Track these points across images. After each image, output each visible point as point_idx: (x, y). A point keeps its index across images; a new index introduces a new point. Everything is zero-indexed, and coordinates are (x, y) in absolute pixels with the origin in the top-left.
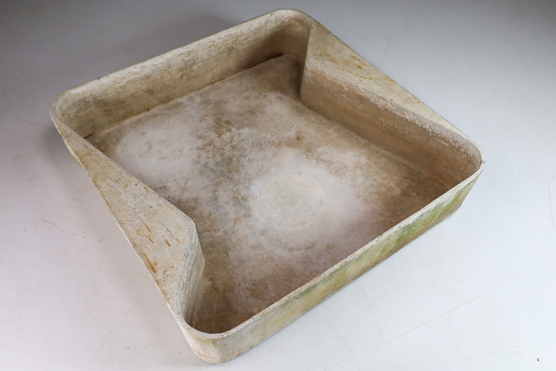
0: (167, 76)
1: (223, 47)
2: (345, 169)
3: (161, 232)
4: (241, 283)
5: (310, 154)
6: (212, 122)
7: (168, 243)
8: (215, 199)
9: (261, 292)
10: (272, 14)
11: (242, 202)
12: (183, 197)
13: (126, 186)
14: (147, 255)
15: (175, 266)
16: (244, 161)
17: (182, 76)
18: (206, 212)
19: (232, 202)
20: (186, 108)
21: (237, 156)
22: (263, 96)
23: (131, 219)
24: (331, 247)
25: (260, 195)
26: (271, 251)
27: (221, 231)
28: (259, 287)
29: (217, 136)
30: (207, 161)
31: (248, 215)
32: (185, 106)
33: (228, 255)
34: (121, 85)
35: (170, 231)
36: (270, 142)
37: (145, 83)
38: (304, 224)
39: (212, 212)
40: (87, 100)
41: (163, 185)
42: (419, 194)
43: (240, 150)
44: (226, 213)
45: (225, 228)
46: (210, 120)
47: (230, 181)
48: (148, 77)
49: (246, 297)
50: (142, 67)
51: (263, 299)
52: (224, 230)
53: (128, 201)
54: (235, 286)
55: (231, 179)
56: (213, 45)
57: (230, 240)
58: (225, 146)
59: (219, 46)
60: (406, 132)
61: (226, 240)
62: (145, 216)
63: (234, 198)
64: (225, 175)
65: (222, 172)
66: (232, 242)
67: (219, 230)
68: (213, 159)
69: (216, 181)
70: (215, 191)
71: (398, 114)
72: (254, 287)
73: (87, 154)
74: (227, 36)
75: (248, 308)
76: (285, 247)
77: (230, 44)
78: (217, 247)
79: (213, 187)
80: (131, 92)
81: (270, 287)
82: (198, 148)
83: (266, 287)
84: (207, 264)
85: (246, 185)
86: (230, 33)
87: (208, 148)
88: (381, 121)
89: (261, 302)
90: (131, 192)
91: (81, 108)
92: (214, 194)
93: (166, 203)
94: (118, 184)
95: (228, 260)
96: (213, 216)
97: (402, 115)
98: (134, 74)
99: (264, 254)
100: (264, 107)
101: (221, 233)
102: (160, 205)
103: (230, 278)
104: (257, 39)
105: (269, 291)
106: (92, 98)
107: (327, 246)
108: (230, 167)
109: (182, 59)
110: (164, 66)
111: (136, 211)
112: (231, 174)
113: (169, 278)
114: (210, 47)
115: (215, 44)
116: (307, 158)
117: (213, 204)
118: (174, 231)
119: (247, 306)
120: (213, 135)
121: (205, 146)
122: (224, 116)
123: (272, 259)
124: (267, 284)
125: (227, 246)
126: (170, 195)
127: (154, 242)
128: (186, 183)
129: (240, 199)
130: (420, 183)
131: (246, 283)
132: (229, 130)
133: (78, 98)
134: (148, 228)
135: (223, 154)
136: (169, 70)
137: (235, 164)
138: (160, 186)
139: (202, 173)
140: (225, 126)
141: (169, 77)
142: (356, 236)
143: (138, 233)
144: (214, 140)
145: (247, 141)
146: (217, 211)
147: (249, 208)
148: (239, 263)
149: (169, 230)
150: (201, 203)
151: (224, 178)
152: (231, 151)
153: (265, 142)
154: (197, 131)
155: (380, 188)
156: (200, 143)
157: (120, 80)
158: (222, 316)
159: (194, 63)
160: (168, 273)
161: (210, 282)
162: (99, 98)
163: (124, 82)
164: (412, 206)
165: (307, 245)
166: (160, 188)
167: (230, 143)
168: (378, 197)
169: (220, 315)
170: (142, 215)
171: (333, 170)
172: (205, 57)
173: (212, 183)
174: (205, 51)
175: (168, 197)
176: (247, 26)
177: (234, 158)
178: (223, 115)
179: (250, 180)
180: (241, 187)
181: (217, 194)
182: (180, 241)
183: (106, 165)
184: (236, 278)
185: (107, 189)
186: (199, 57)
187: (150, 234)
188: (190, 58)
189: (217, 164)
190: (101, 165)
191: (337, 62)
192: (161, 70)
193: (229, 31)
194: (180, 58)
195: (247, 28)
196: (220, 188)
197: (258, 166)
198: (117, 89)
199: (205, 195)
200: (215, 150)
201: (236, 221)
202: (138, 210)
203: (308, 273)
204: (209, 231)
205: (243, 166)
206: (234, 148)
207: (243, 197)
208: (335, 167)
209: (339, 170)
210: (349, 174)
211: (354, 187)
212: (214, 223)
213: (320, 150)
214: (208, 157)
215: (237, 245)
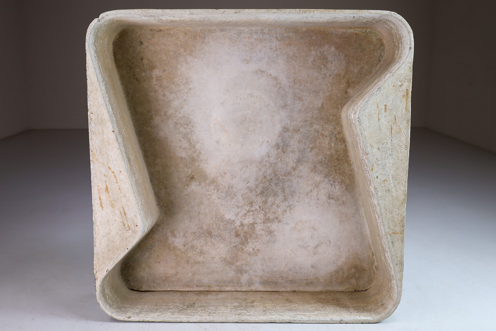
1: (199, 310)
2: (179, 121)
3: (384, 121)
4: (329, 76)
5: (195, 155)
6: (250, 244)
7: (385, 109)
8: (299, 161)
9: (320, 60)
11: (281, 145)
12: (322, 179)
13: (385, 181)
14: (405, 107)
15: (392, 86)
16: (252, 184)
17: (253, 302)
18: (313, 153)
19: (290, 149)
20: (261, 274)
21: (254, 192)
22: (186, 246)
23: (398, 147)
24: (246, 61)
25: (263, 143)
26: (290, 87)
27: (314, 129)
28: (318, 64)
29: (256, 225)
30: (281, 203)
31: (285, 129)
32: (261, 277)
33: (322, 105)
34: (319, 312)
35: (378, 118)
36: (218, 190)
37: (294, 307)
38: (250, 94)
39: (309, 150)
40: (356, 311)
41: (329, 201)
42: (141, 59)
43: (248, 198)
44: (300, 142)
45: (310, 129)
46: (249, 248)
47: (276, 171)
48: (290, 310)
49: (332, 63)
51: (322, 53)
52: (311, 128)
53: (391, 165)
54: (334, 76)
55: (275, 172)
56: (210, 313)
57: (313, 116)
58: (257, 210)
59: (204, 311)
61: (315, 119)
62: (387, 143)
63: (284, 152)
64: (277, 179)
65: (276, 184)
66: (313, 113)
67: (314, 130)
68: (275, 202)
69: (288, 178)
70: (294, 169)
72: (322, 67)
73: (396, 234)
74: (190, 315)
75: (336, 54)
76: (278, 84)
77: (189, 310)
78: (326, 117)
79: (293, 173)
80: (310, 306)
81: (311, 59)
82: (280, 222)
83: (314, 61)
84: (341, 107)
85: (267, 159)
89: (325, 53)
90: (384, 172)
91: (363, 308)
92: (296, 166)
93: (366, 145)
94: (389, 187)
95: (325, 100)
96: (311, 146)
99: (297, 88)
100: (195, 233)
101: (315, 127)
102: (371, 146)
103: (333, 85)
104: (156, 306)
105: (314, 57)
106: (351, 311)
107: (248, 63)
108: (267, 185)
109: (249, 312)
110: (270, 313)
111: (390, 152)
112: (272, 177)
113: (402, 79)
114: (214, 313)
116: (200, 153)
117: (304, 157)
118: (376, 116)
119: (336, 56)
120: (259, 228)
121: (272, 221)
122: (235, 245)
123: (294, 80)
124: (311, 63)
125: (318, 112)
126: (330, 186)
127: (393, 116)
128: (311, 191)
129: (281, 148)
130: (131, 68)
131: (325, 74)
132: (242, 225)
134: (391, 130)
135: (264, 202)
136: (265, 309)
137: (261, 185)
138: (332, 201)
139: (293, 193)
140: (243, 231)
141: (267, 305)
142: (220, 57)
143: (400, 130)
144: (261, 222)
145: (236, 203)
146: (305, 149)
147: (280, 135)
148: (319, 93)
149: (378, 120)
150: (312, 164)
151: (279, 177)
152: (255, 201)
153: (222, 192)
154: (268, 242)
155: (166, 85)
156: (274, 226)
157: (320, 315)
158: (357, 60)
159: (236, 307)
160: (399, 83)
161: (348, 91)
162: (344, 309)
163: (316, 313)
164: (156, 52)
165: (261, 75)
166: (333, 198)
167: (251, 211)
168: (176, 78)
169: (357, 62)
170: (389, 146)
171: (189, 127)
172: (222, 308)
173: (292, 178)
175: (333, 185)
177: (259, 192)
178: (235, 247)
179: (261, 162)
180: (272, 159)
181: (295, 165)
182: (376, 104)
183: (388, 213)
184: (329, 82)
185: (400, 187)
186: (229, 310)
187: (392, 125)
188: (239, 311)
189: (276, 195)
190: (392, 215)
192: (274, 311)
194: (251, 314)
196: (289, 168)
197: (244, 172)
198: (324, 310)
199: (304, 169)
200: (267, 210)
201: (297, 131)
202: (389, 152)
203: (278, 52)
204: (322, 135)
205: (257, 180)
206: (251, 204)
207: (278, 149)
208: (186, 129)
209: (184, 124)
210: (180, 115)
211: (185, 100)
212: (314, 139)
213: (184, 155)
214: (278, 206)
215: (311, 108)
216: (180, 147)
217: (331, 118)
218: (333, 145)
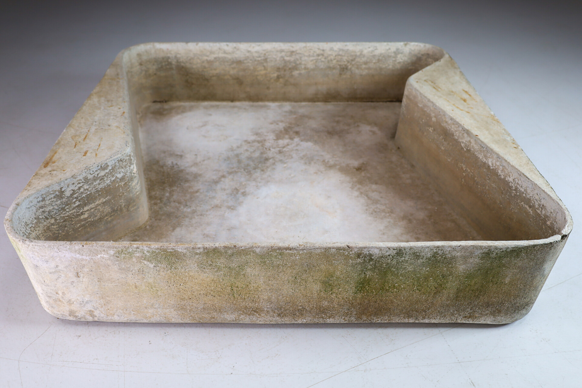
0: (261, 70)
1: (334, 62)
2: (388, 214)
3: (92, 144)
5: (359, 186)
7: (86, 153)
8: (216, 182)
10: (406, 45)
11: (239, 195)
12: (188, 169)
13: (111, 107)
14: (58, 153)
15: (67, 170)
16: (280, 166)
17: (278, 77)
18: (195, 189)
19: (229, 191)
20: (268, 111)
21: (277, 160)
22: (356, 125)
23: (82, 126)
25: (265, 197)
29: (275, 138)
30: (243, 152)
31: (232, 208)
32: (269, 109)
33: (174, 230)
34: (209, 59)
35: (100, 147)
36: (324, 161)
37: (234, 68)
39: (201, 191)
40: (170, 60)
41: (182, 154)
43: (285, 156)
44: (214, 197)
45: (197, 208)
46: (281, 126)
47: (247, 175)
48: (239, 62)
50: (235, 48)
52: (195, 209)
53: (98, 115)
55: (250, 174)
56: (323, 55)
57: (191, 219)
58: (274, 148)
59: (329, 58)
60: (485, 188)
61: (187, 217)
62: (96, 129)
63: (236, 189)
65: (248, 165)
66: (190, 222)
67: (191, 207)
68: (251, 153)
69: (233, 170)
70: (223, 176)
71: (481, 158)
73: (112, 79)
74: (343, 50)
77: (345, 62)
78: (172, 218)
79: (225, 173)
80: (217, 71)
82: (246, 141)
85: (260, 184)
86: (346, 48)
87: (256, 144)
88: (462, 168)
90: (109, 111)
91: (162, 67)
92: (220, 178)
94: (107, 103)
96: (198, 194)
97: (484, 159)
98: (225, 52)
100: (348, 133)
101: (189, 210)
102: (118, 127)
104: (381, 69)
106: (175, 61)
108: (260, 165)
109: (282, 57)
110: (260, 57)
111: (94, 123)
112: (254, 171)
113: (49, 176)
114: (318, 55)
115: (326, 55)
116: (352, 188)
117: (209, 185)
118: (103, 148)
120: (271, 136)
121: (254, 141)
122: (299, 127)
125: (182, 222)
126: (178, 164)
127: (77, 148)
128: (204, 161)
129: (240, 193)
132: (292, 139)
133: (162, 55)
134: (86, 138)
135: (264, 153)
136: (265, 64)
137: (268, 165)
138: (179, 153)
139: (227, 159)
140: (291, 134)
141: (263, 72)
144: (268, 141)
145: (299, 152)
146: (207, 192)
147: (240, 203)
149: (101, 145)
150: (199, 180)
151: (245, 170)
152: (275, 154)
153: (318, 160)
154: (260, 129)
156: (252, 138)
157: (208, 54)
159: (295, 68)
160: (54, 172)
162: (182, 64)
163: (212, 57)
166: (177, 155)
167: (281, 147)
170: (94, 128)
171: (371, 209)
172: (310, 66)
173: (228, 170)
174: (312, 58)
175: (175, 164)
176: (369, 48)
177: (271, 160)
179: (268, 182)
180: (253, 184)
181: (223, 179)
182: (98, 156)
183: (116, 89)
185: (93, 103)
186: (303, 63)
187: (82, 141)
188: (292, 59)
189: (249, 158)
190: (112, 88)
191: (440, 90)
192: (255, 60)
193: (346, 45)
194: (280, 55)
195: (370, 49)
196: (231, 177)
197: (290, 175)
198: (203, 62)
199: (210, 176)
200: (260, 148)
201: (216, 207)
202: (97, 123)
205: (274, 169)
206: (280, 152)
207: (244, 192)
208: (377, 208)
209: (379, 212)
210: (388, 220)
211: (384, 234)
212: (193, 199)
213: (374, 187)
214: (247, 150)
215: (192, 226)
216: (380, 193)
217: (163, 217)
218: (167, 194)
